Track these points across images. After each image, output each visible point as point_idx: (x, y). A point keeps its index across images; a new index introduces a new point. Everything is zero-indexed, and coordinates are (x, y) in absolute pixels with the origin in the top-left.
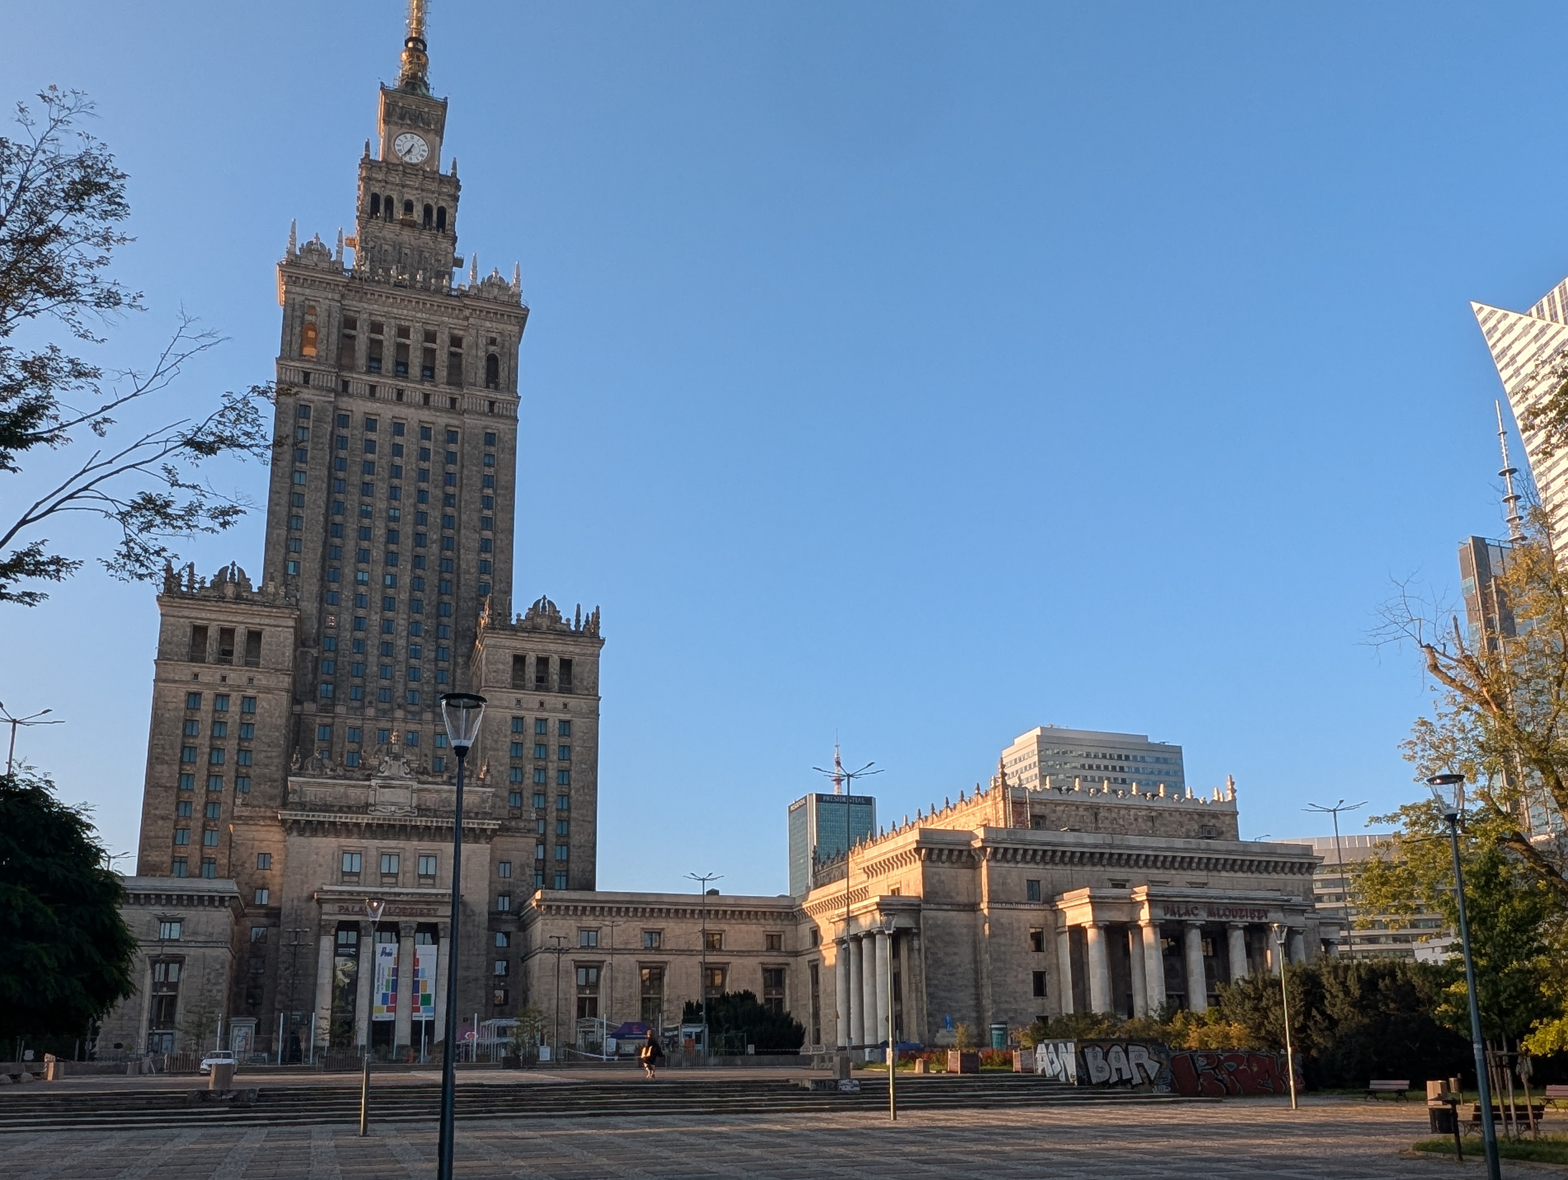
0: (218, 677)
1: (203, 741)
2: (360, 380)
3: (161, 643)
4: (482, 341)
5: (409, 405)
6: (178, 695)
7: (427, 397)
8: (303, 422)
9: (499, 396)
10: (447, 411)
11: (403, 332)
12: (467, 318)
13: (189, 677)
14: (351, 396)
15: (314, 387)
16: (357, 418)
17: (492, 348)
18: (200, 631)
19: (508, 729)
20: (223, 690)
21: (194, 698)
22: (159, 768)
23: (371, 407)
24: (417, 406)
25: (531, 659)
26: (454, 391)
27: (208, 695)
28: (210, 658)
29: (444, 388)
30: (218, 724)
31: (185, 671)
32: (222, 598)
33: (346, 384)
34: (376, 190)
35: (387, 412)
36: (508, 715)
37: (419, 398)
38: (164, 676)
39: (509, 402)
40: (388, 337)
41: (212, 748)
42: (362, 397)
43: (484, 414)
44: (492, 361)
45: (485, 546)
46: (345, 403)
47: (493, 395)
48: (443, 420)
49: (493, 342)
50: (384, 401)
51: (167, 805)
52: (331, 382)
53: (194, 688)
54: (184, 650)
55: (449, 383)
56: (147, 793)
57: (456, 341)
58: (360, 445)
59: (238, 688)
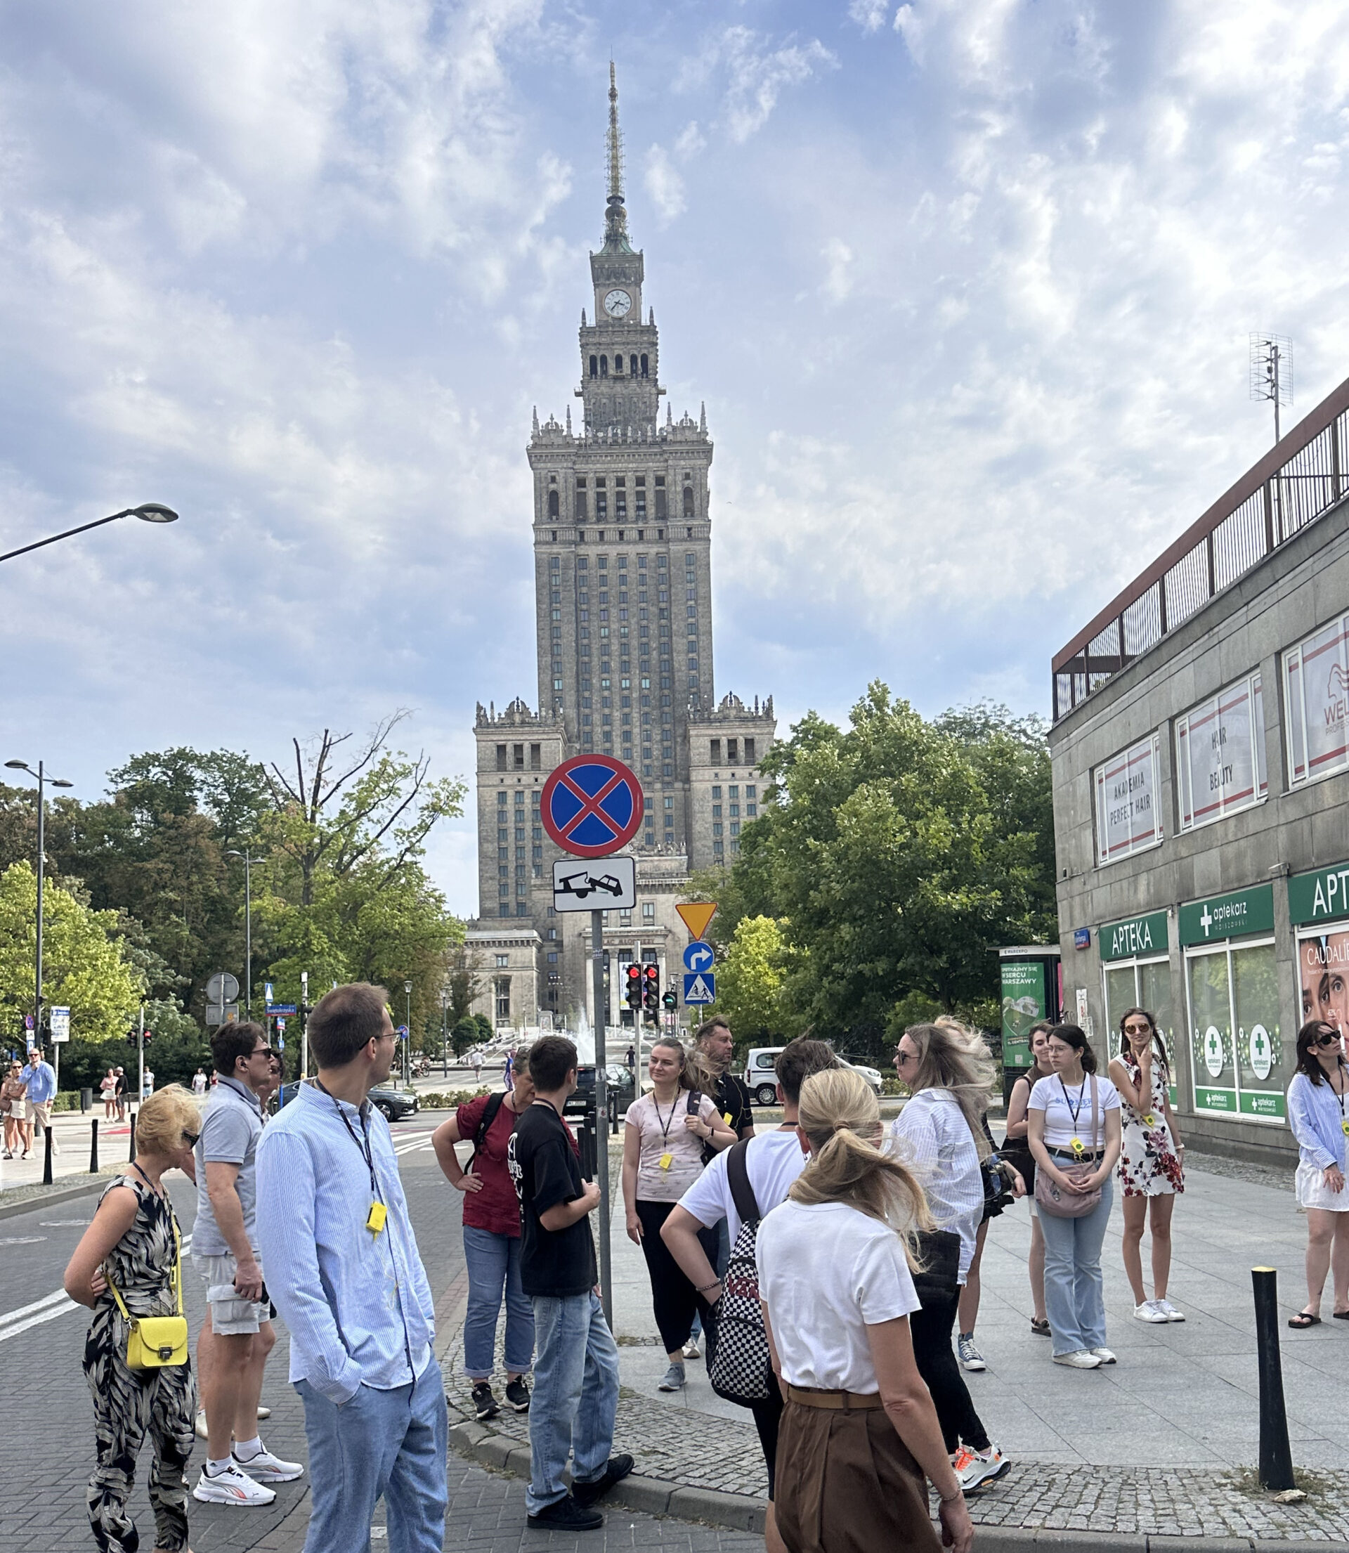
0: (515, 780)
1: (511, 825)
2: (592, 530)
3: (479, 761)
4: (679, 478)
5: (629, 543)
6: (492, 795)
7: (641, 532)
8: (555, 571)
9: (695, 523)
10: (656, 542)
11: (621, 482)
12: (666, 461)
13: (498, 782)
14: (586, 543)
15: (561, 543)
16: (593, 559)
17: (687, 482)
18: (501, 749)
19: (709, 796)
20: (520, 789)
21: (502, 795)
22: (485, 845)
23: (601, 549)
24: (635, 543)
25: (724, 742)
26: (660, 524)
27: (511, 793)
28: (509, 768)
29: (653, 523)
30: (519, 812)
31: (494, 779)
32: (513, 724)
33: (582, 534)
34: (593, 352)
35: (613, 551)
36: (709, 786)
37: (635, 535)
38: (482, 783)
39: (703, 526)
40: (610, 489)
41: (517, 829)
42: (594, 543)
43: (684, 540)
44: (688, 493)
45: (692, 647)
46: (583, 550)
47: (690, 523)
48: (654, 550)
49: (687, 476)
50: (611, 543)
51: (493, 870)
52: (572, 535)
53: (502, 789)
54: (494, 763)
55: (657, 518)
56: (480, 862)
57: (660, 481)
58: (596, 581)
59: (529, 786)
